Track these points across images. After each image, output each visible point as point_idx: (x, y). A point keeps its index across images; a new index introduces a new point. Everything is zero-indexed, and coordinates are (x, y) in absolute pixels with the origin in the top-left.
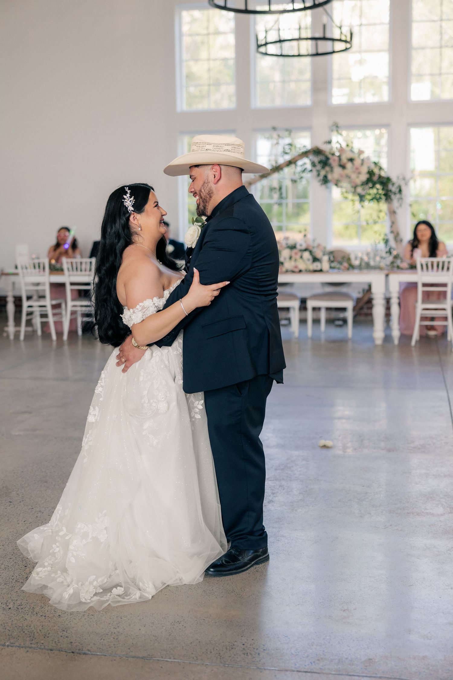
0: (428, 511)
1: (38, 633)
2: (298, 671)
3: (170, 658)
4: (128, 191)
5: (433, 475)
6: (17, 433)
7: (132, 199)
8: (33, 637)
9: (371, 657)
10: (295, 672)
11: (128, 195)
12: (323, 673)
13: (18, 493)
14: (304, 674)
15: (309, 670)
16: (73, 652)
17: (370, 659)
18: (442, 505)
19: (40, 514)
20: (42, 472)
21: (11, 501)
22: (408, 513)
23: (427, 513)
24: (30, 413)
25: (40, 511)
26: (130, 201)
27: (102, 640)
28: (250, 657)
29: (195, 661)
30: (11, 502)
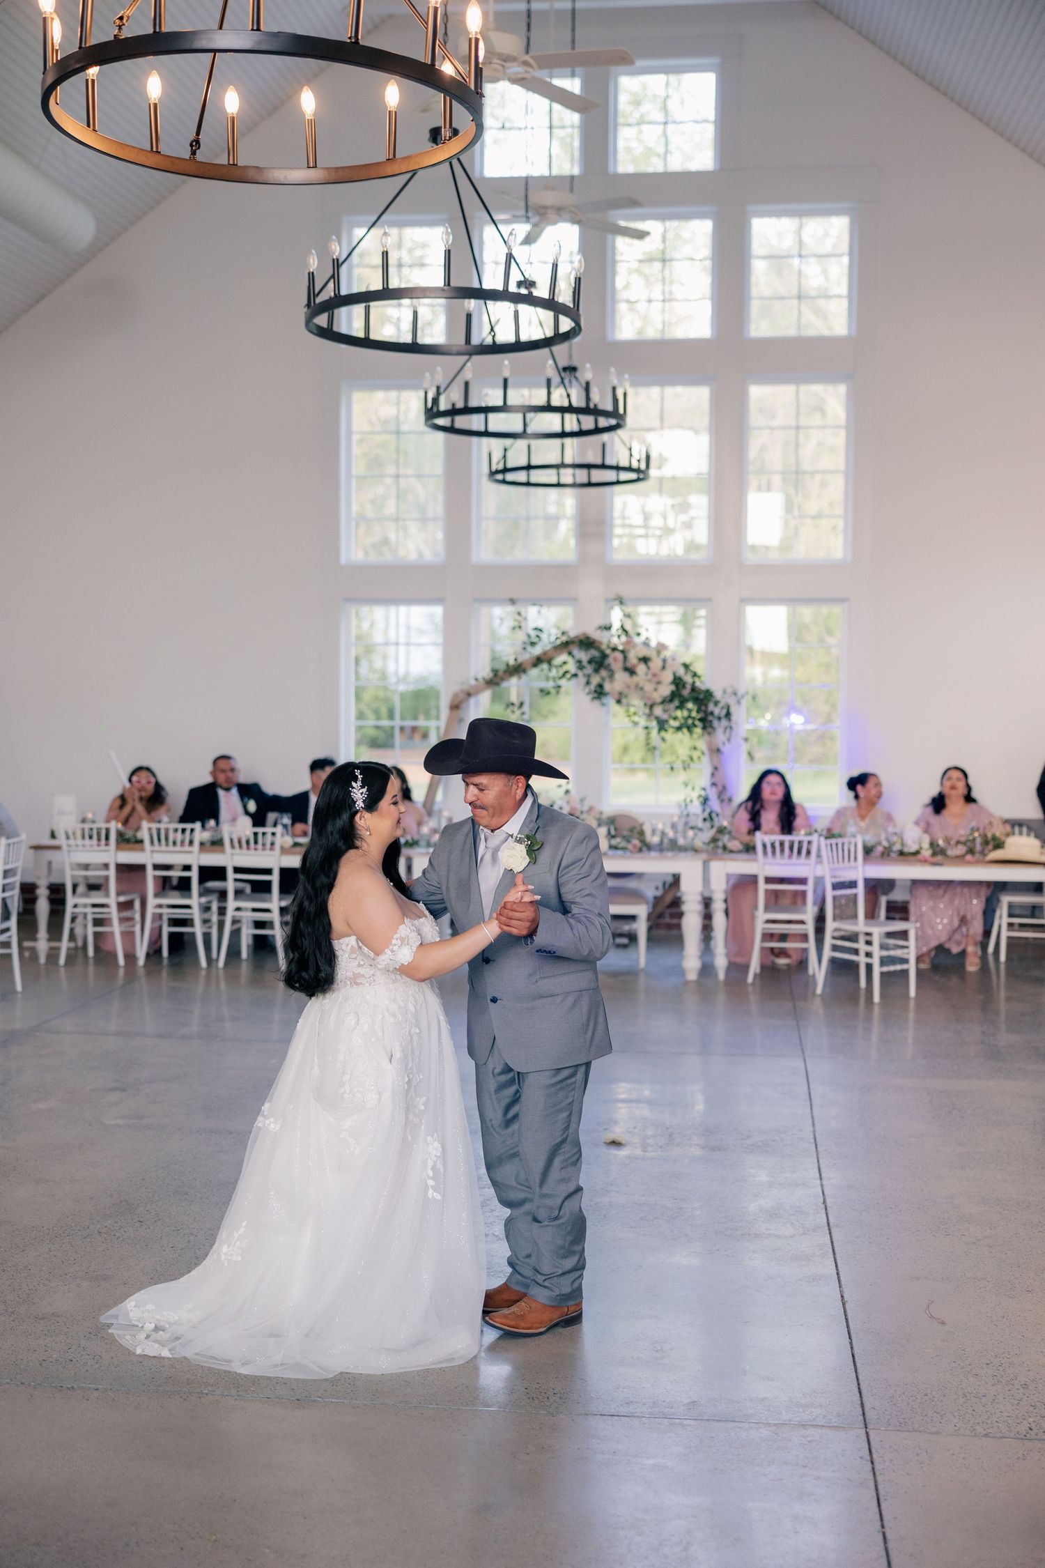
0: (771, 1232)
1: (242, 1379)
2: (601, 1415)
3: (432, 1404)
4: (359, 776)
5: (780, 1184)
6: (112, 1123)
7: (364, 790)
8: (239, 1384)
9: (695, 1400)
10: (598, 1416)
11: (359, 783)
12: (635, 1417)
13: (147, 1209)
14: (610, 1417)
15: (616, 1414)
16: (298, 1400)
17: (693, 1402)
18: (792, 1223)
19: (192, 1238)
20: (175, 1179)
21: (141, 1220)
22: (743, 1235)
23: (769, 1234)
24: (124, 1090)
25: (191, 1234)
26: (362, 793)
27: (335, 1387)
28: (537, 1401)
29: (465, 1406)
30: (141, 1222)
